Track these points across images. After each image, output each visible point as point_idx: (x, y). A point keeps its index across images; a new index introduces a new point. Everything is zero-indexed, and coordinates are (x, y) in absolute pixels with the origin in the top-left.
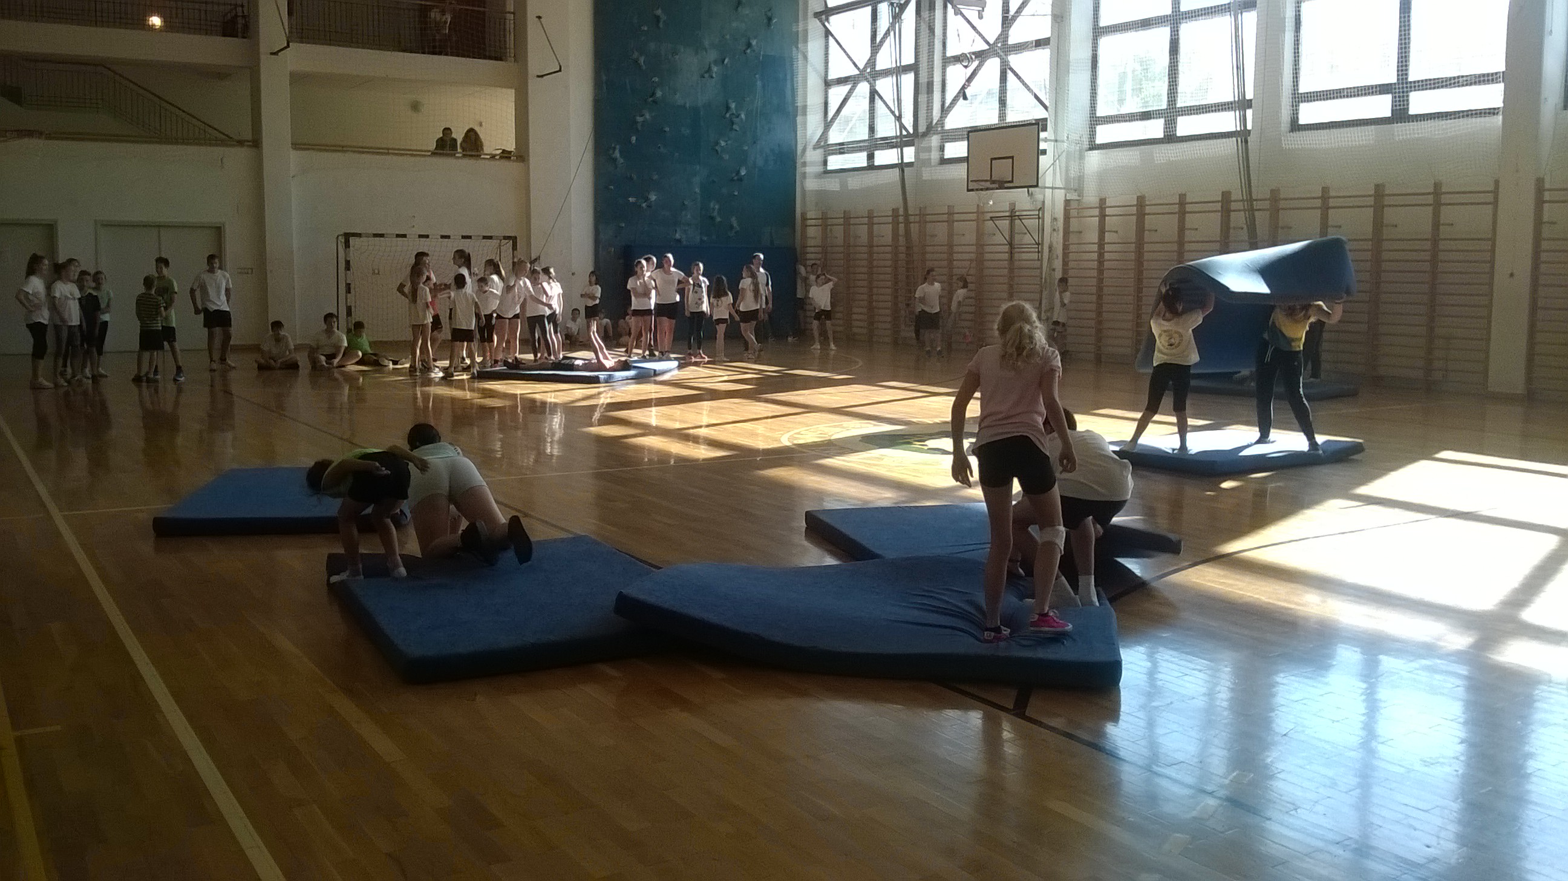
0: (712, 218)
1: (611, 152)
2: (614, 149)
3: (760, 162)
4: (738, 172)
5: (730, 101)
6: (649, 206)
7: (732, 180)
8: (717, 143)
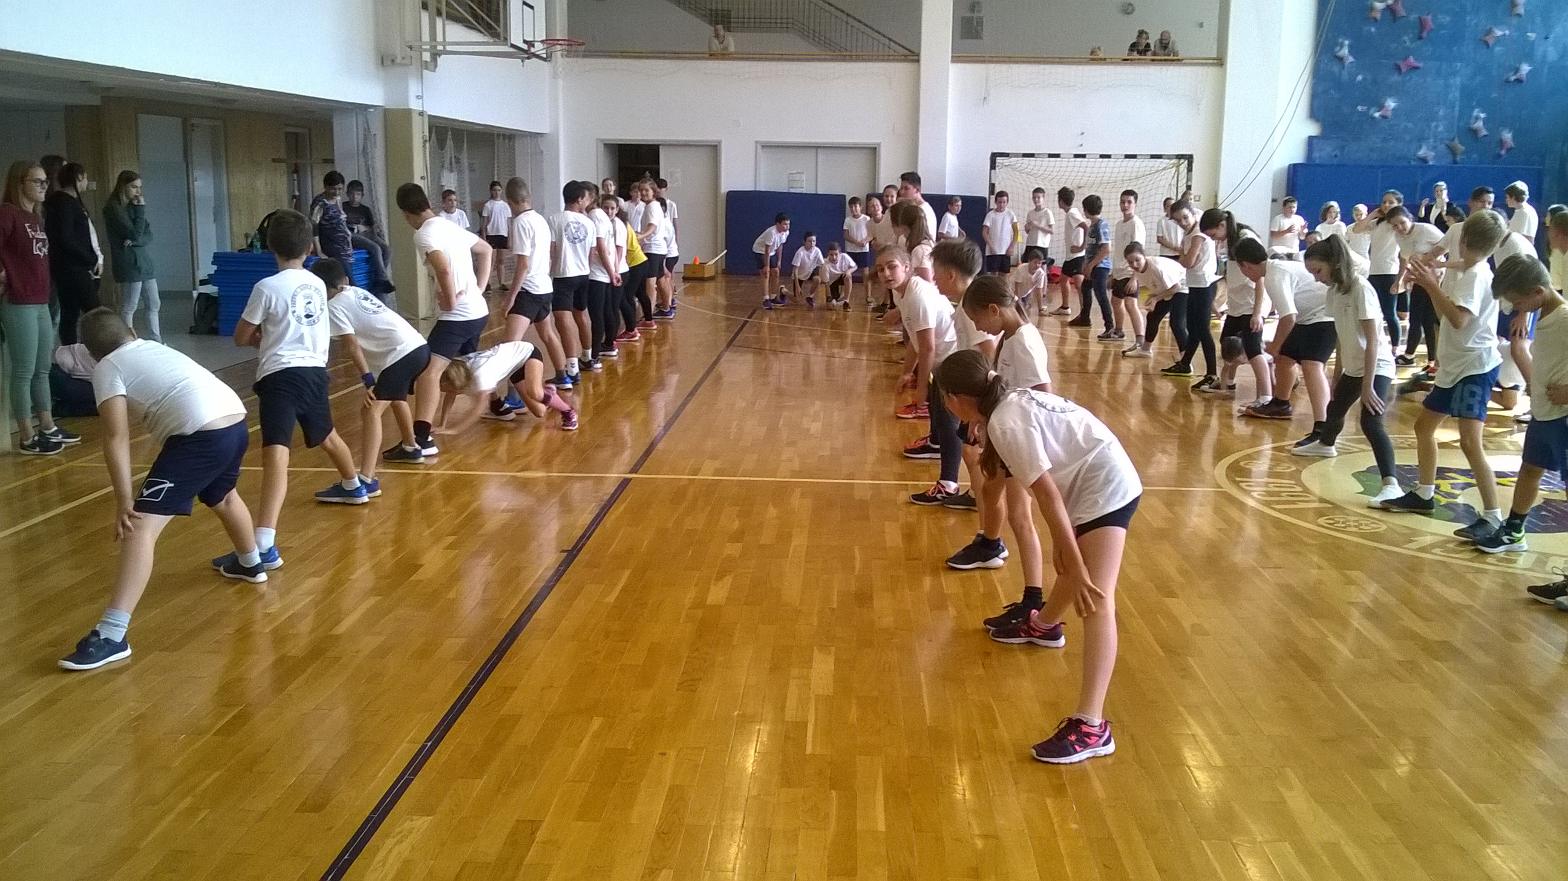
0: (1475, 132)
2: (1341, 45)
6: (1384, 117)
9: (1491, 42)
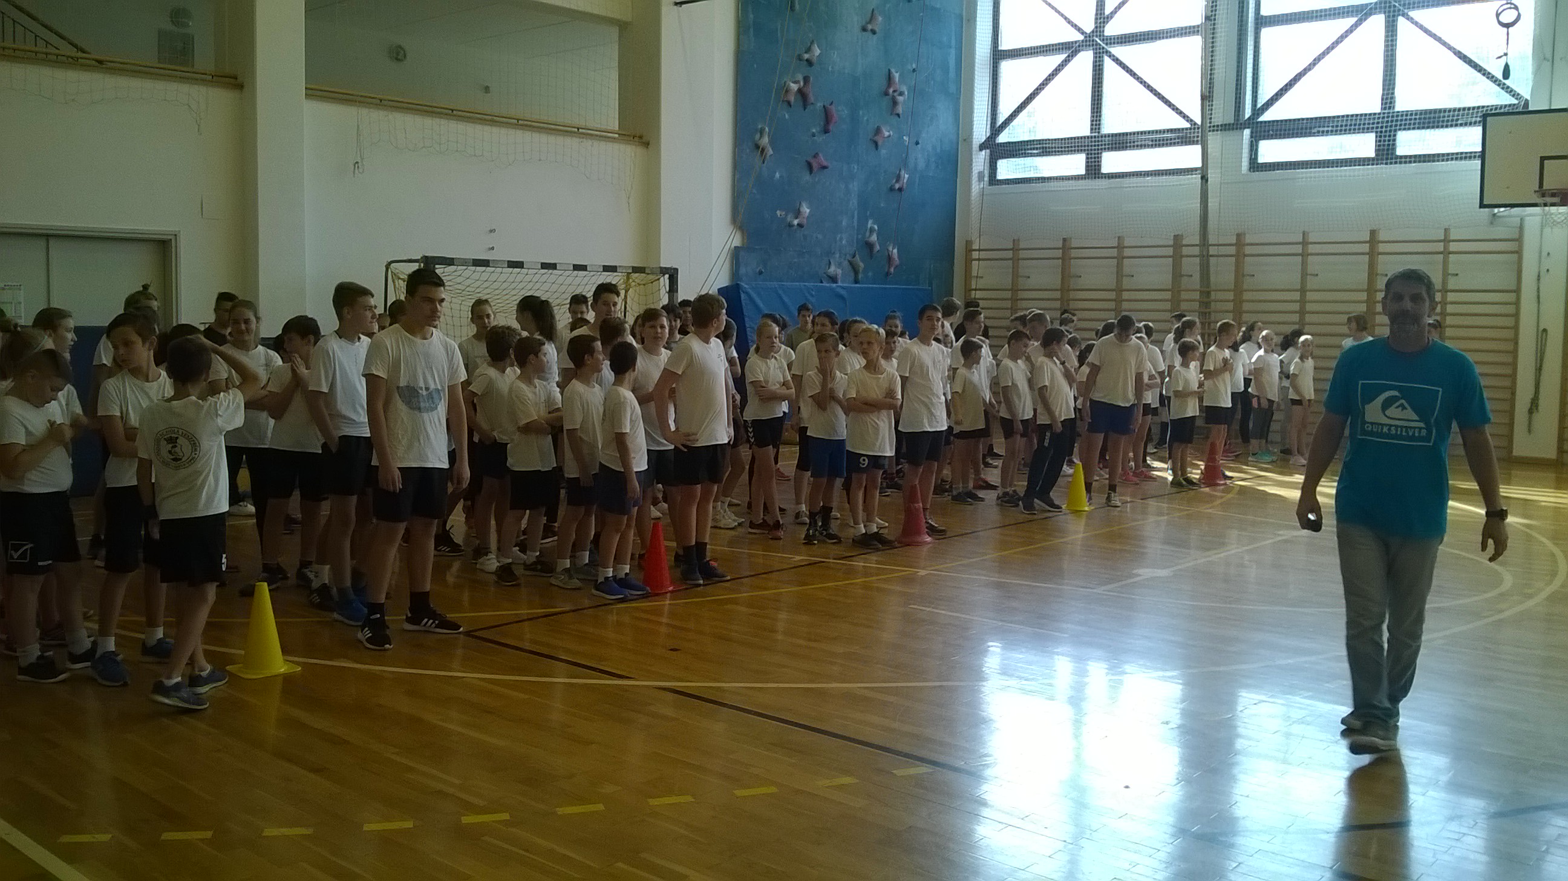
0: (870, 246)
1: (758, 136)
2: (762, 132)
3: (921, 164)
4: (898, 178)
5: (893, 70)
6: (800, 225)
7: (892, 189)
8: (878, 131)
9: (880, 143)
